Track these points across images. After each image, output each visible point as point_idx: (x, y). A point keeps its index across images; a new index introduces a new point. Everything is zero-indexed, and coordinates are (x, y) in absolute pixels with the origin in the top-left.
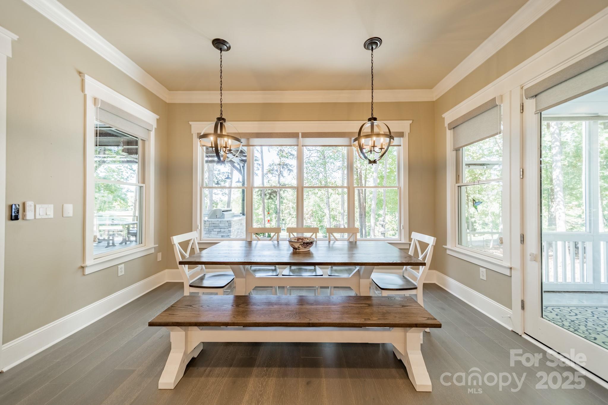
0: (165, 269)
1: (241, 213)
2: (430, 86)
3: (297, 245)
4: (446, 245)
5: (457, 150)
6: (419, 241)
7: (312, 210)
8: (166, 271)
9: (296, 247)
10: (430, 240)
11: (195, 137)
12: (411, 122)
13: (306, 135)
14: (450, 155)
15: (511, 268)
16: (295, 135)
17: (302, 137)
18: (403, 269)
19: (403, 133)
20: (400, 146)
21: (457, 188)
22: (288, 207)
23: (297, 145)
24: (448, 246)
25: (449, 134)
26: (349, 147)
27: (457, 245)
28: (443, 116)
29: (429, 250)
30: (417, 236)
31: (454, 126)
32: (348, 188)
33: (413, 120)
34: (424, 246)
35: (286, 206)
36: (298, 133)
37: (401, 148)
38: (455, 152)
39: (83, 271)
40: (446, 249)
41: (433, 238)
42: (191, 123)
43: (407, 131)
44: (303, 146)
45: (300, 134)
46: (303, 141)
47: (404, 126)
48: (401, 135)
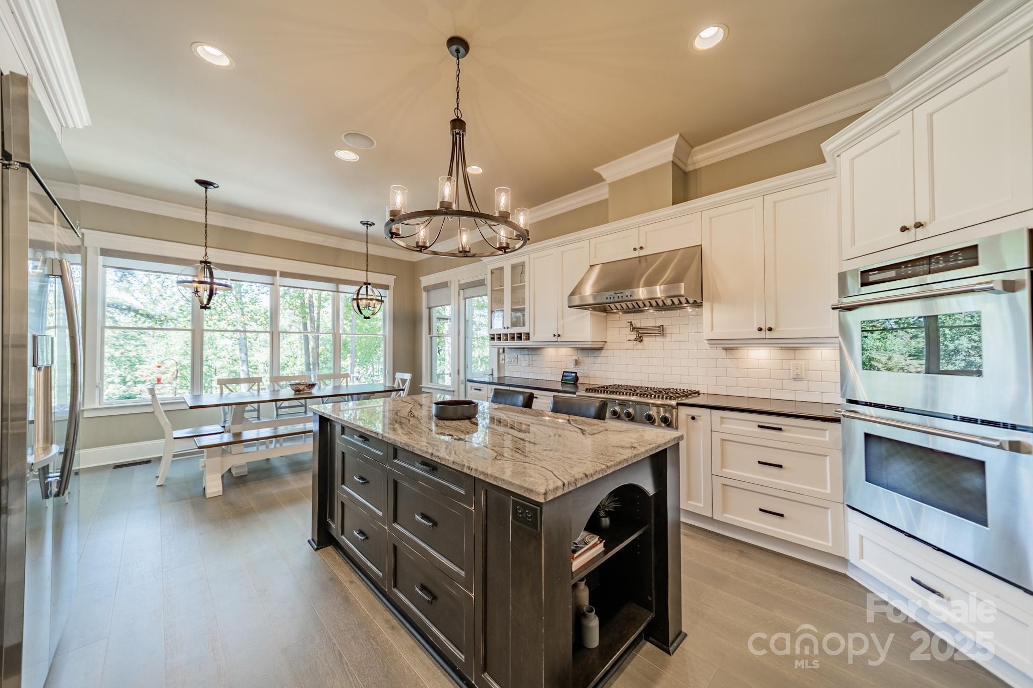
3: (299, 388)
4: (421, 384)
5: (430, 308)
6: (401, 379)
10: (408, 376)
11: (92, 251)
12: (395, 277)
13: (284, 274)
14: (425, 312)
15: (454, 391)
16: (272, 273)
17: (280, 276)
18: (390, 397)
19: (388, 286)
20: (385, 296)
21: (429, 339)
23: (273, 284)
24: (423, 385)
25: (424, 294)
26: (335, 293)
27: (429, 383)
28: (420, 279)
29: (407, 384)
30: (399, 376)
31: (428, 289)
32: (334, 334)
33: (397, 276)
34: (404, 381)
36: (276, 271)
37: (387, 299)
38: (428, 310)
40: (421, 387)
41: (410, 374)
43: (392, 285)
44: (280, 286)
45: (278, 274)
46: (279, 280)
47: (390, 280)
48: (386, 287)
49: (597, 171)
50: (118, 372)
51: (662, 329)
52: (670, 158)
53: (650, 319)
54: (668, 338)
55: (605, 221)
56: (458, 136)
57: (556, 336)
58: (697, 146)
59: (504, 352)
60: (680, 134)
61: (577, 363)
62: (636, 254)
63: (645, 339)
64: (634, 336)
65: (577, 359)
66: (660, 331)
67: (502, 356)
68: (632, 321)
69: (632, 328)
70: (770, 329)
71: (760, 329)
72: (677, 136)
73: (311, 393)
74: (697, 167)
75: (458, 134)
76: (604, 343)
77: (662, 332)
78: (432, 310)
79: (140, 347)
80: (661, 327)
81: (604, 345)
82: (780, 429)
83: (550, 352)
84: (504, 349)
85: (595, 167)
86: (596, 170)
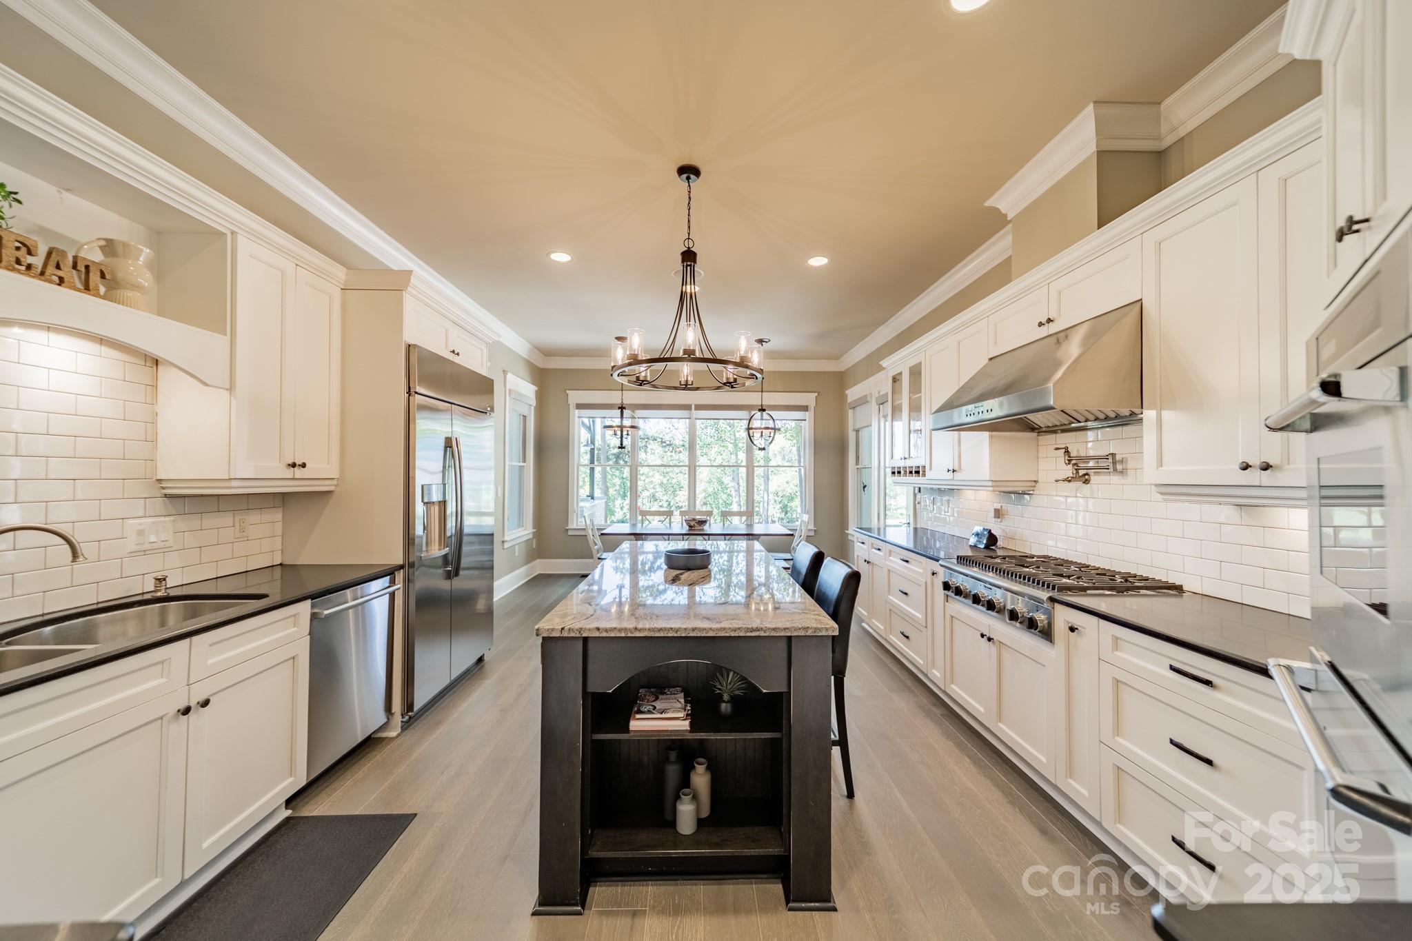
0: (536, 559)
1: (588, 496)
2: (837, 358)
3: (692, 523)
4: (847, 529)
5: (857, 431)
7: (705, 491)
8: (538, 561)
9: (692, 524)
11: (572, 407)
12: (816, 394)
13: (699, 407)
14: (851, 436)
16: (687, 407)
17: (696, 409)
19: (807, 406)
20: (805, 420)
21: (856, 471)
22: (651, 482)
23: (689, 418)
24: (849, 531)
25: (851, 411)
28: (847, 392)
31: (855, 405)
32: (747, 467)
33: (819, 393)
35: (646, 481)
36: (691, 405)
37: (807, 422)
38: (855, 433)
39: (503, 546)
40: (848, 534)
42: (568, 392)
43: (812, 404)
44: (696, 419)
45: (693, 406)
46: (696, 413)
47: (809, 399)
48: (805, 408)
49: (989, 205)
50: (665, 498)
51: (1110, 460)
52: (1092, 148)
53: (1092, 443)
54: (1130, 479)
55: (1009, 281)
56: (689, 268)
57: (951, 472)
58: (1167, 98)
59: (920, 491)
60: (1095, 102)
61: (998, 514)
62: (1044, 331)
63: (1094, 479)
64: (1069, 471)
65: (999, 507)
66: (1112, 464)
67: (919, 496)
68: (1067, 445)
69: (1067, 457)
70: (1266, 467)
71: (1246, 467)
72: (1091, 106)
73: (703, 530)
74: (1182, 132)
75: (689, 265)
76: (1033, 484)
77: (1111, 467)
78: (860, 432)
79: (679, 474)
80: (1110, 457)
81: (1034, 487)
82: (1208, 683)
83: (969, 494)
84: (920, 488)
85: (987, 199)
86: (987, 204)
